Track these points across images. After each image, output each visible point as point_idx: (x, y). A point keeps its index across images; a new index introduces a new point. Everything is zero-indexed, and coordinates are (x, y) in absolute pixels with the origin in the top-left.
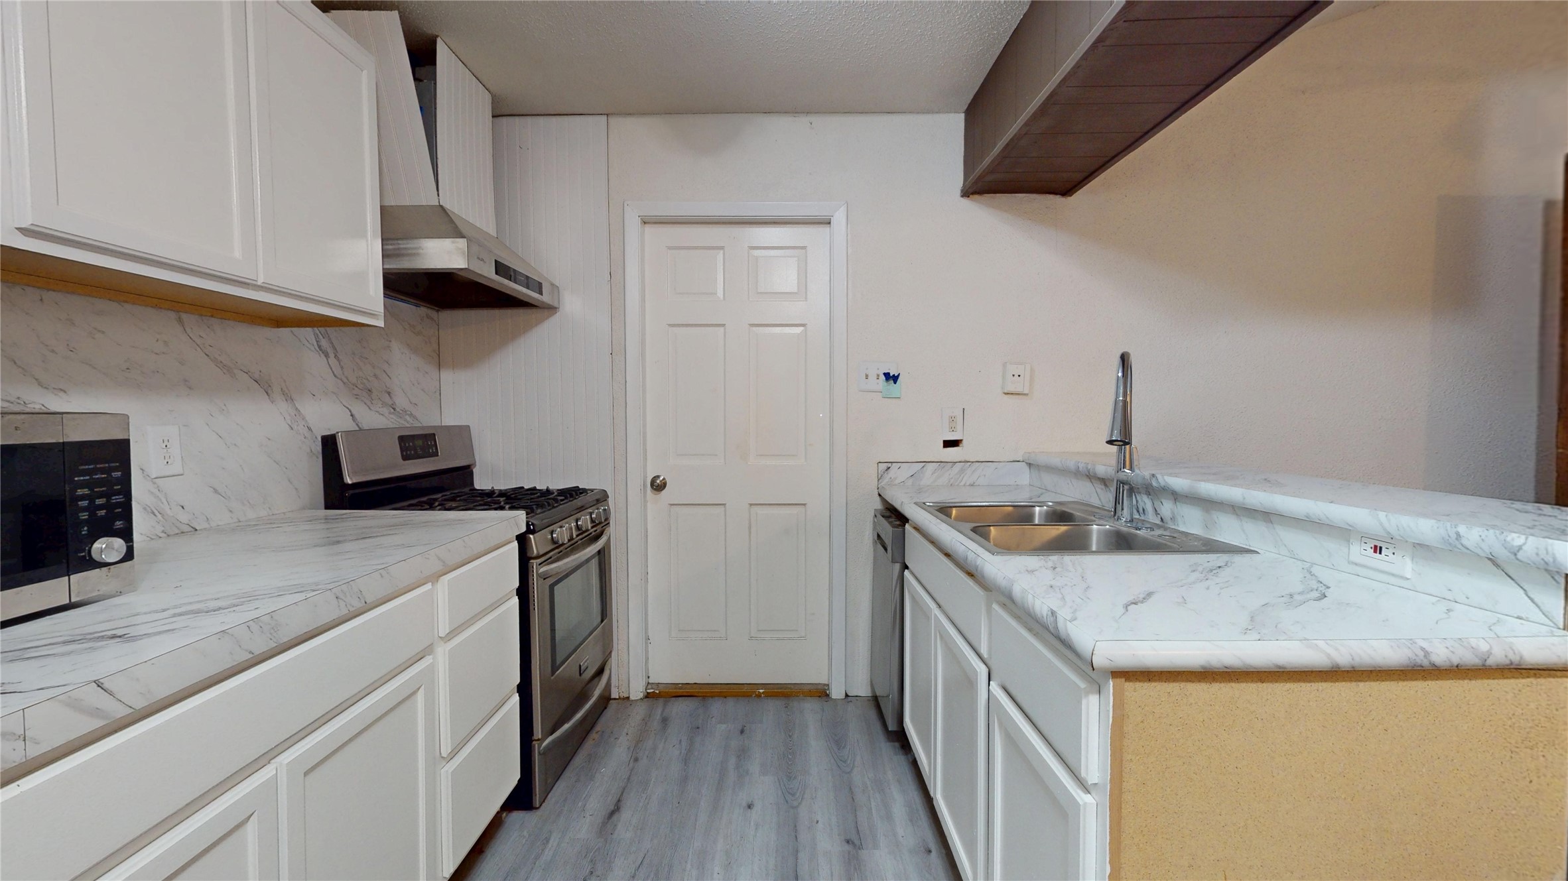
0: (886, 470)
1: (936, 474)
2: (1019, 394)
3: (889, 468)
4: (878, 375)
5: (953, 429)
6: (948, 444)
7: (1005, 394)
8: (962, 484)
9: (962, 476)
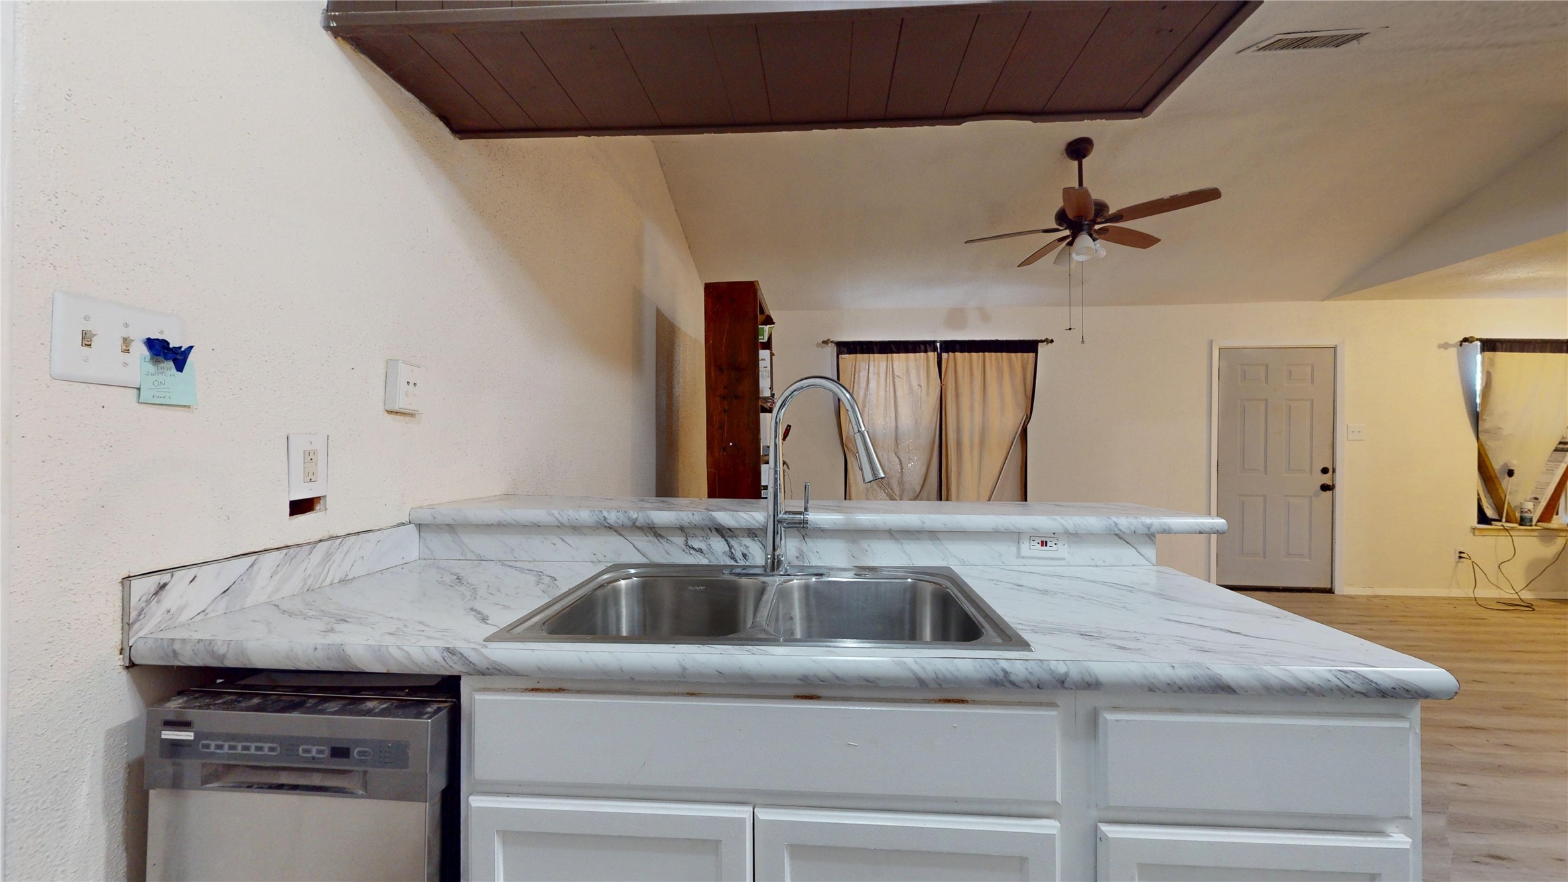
0: (156, 593)
1: (280, 575)
2: (404, 414)
3: (165, 585)
4: (126, 341)
5: (311, 476)
6: (300, 507)
7: (390, 412)
8: (328, 582)
9: (327, 567)
